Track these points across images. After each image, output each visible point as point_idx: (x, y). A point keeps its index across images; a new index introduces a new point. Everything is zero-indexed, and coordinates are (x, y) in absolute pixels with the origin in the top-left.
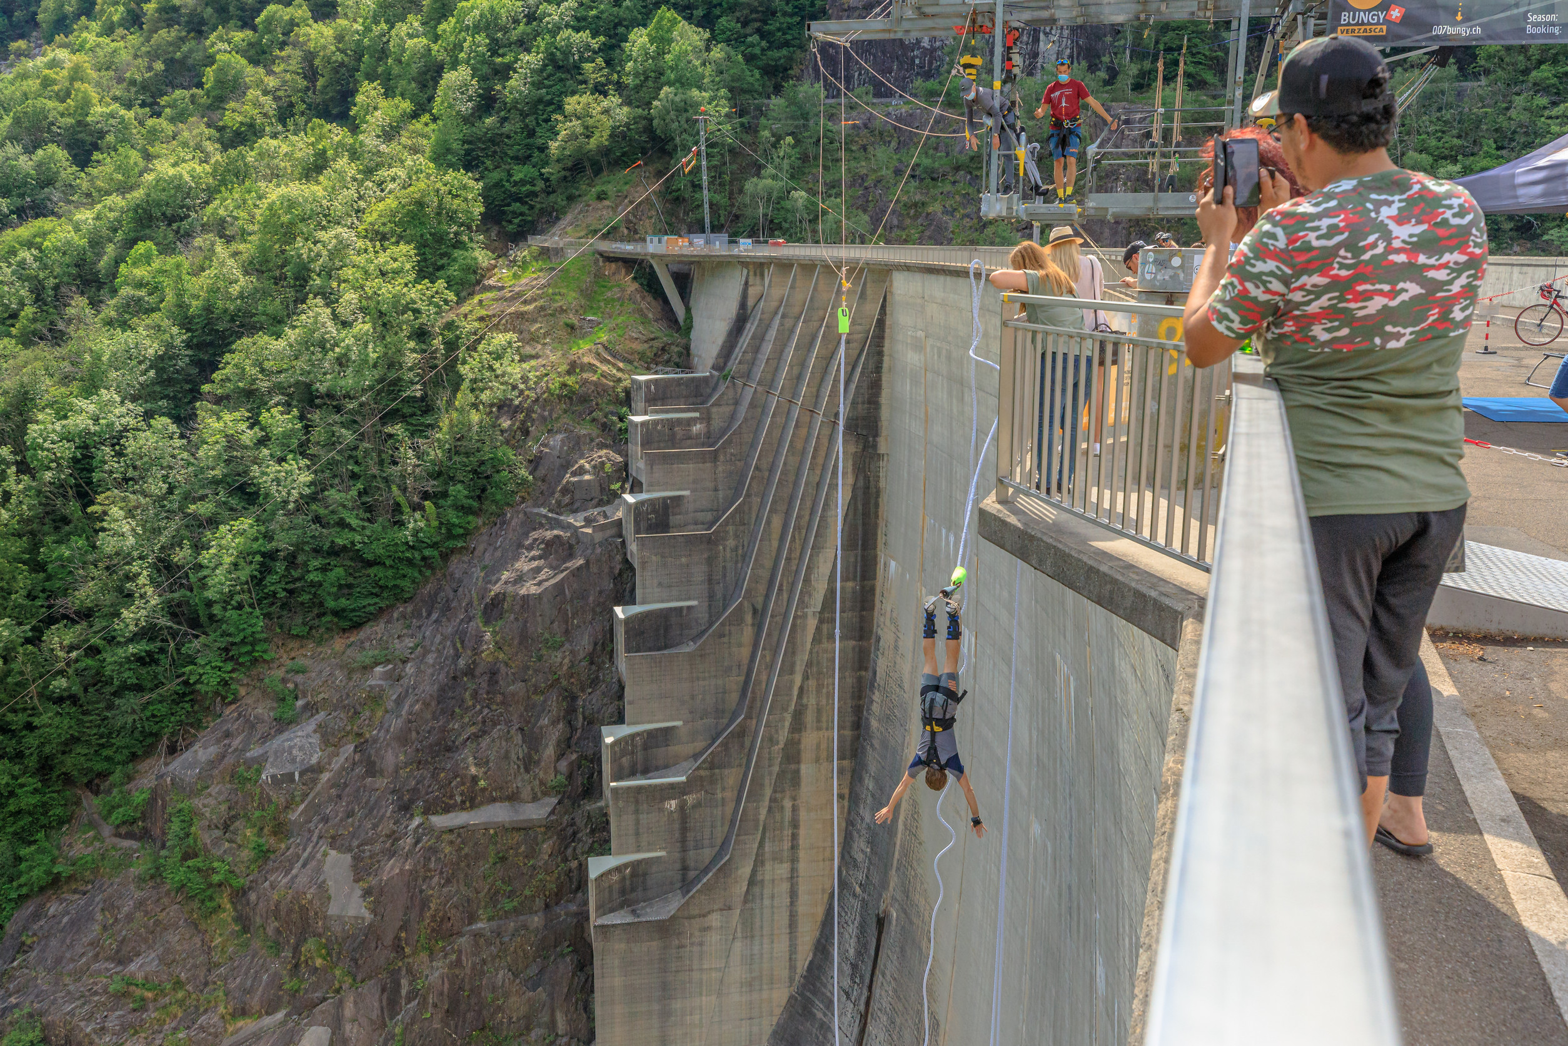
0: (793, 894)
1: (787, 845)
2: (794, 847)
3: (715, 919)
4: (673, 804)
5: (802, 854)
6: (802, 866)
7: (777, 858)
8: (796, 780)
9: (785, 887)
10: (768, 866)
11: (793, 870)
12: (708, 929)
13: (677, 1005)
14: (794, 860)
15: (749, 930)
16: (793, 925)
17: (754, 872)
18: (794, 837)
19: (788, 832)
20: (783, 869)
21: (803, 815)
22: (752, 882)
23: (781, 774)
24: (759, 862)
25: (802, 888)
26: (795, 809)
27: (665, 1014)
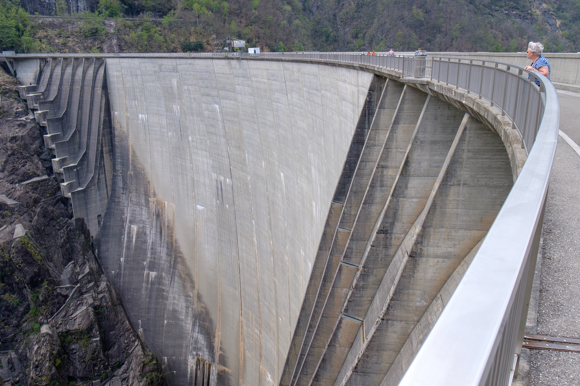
0: (106, 180)
1: (103, 171)
2: (105, 171)
3: (93, 188)
4: (75, 170)
5: (106, 172)
6: (107, 175)
7: (102, 174)
8: (103, 158)
9: (104, 179)
10: (101, 175)
11: (105, 176)
12: (91, 190)
13: (88, 206)
14: (105, 174)
15: (99, 189)
16: (107, 186)
17: (98, 177)
18: (104, 169)
19: (103, 168)
20: (103, 176)
21: (105, 164)
22: (98, 179)
23: (101, 156)
24: (99, 175)
25: (107, 179)
26: (104, 163)
27: (87, 209)
